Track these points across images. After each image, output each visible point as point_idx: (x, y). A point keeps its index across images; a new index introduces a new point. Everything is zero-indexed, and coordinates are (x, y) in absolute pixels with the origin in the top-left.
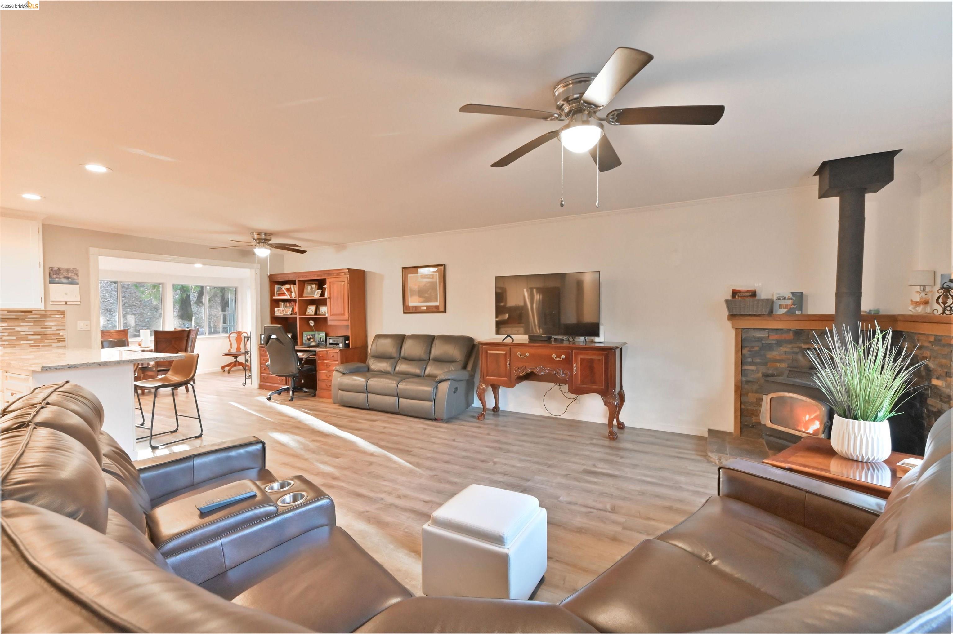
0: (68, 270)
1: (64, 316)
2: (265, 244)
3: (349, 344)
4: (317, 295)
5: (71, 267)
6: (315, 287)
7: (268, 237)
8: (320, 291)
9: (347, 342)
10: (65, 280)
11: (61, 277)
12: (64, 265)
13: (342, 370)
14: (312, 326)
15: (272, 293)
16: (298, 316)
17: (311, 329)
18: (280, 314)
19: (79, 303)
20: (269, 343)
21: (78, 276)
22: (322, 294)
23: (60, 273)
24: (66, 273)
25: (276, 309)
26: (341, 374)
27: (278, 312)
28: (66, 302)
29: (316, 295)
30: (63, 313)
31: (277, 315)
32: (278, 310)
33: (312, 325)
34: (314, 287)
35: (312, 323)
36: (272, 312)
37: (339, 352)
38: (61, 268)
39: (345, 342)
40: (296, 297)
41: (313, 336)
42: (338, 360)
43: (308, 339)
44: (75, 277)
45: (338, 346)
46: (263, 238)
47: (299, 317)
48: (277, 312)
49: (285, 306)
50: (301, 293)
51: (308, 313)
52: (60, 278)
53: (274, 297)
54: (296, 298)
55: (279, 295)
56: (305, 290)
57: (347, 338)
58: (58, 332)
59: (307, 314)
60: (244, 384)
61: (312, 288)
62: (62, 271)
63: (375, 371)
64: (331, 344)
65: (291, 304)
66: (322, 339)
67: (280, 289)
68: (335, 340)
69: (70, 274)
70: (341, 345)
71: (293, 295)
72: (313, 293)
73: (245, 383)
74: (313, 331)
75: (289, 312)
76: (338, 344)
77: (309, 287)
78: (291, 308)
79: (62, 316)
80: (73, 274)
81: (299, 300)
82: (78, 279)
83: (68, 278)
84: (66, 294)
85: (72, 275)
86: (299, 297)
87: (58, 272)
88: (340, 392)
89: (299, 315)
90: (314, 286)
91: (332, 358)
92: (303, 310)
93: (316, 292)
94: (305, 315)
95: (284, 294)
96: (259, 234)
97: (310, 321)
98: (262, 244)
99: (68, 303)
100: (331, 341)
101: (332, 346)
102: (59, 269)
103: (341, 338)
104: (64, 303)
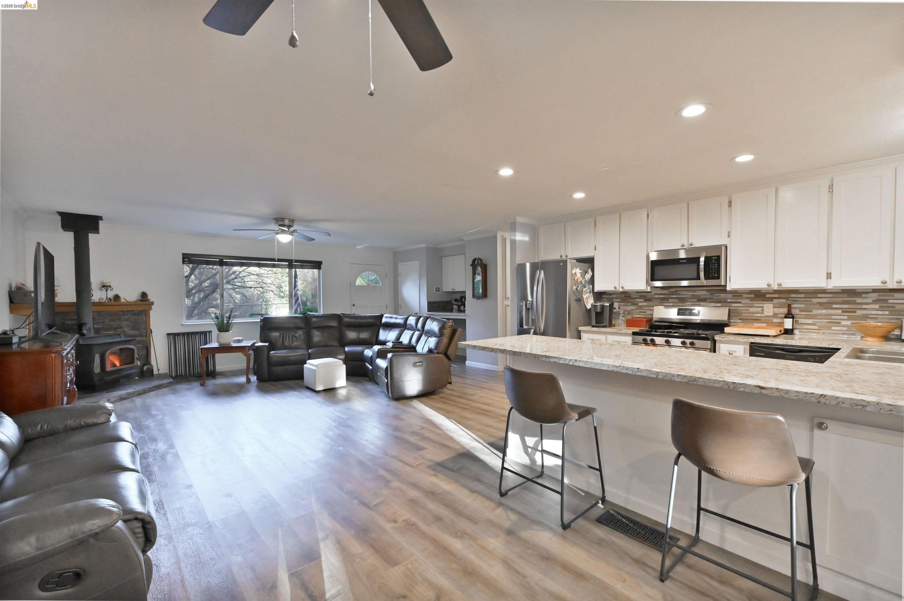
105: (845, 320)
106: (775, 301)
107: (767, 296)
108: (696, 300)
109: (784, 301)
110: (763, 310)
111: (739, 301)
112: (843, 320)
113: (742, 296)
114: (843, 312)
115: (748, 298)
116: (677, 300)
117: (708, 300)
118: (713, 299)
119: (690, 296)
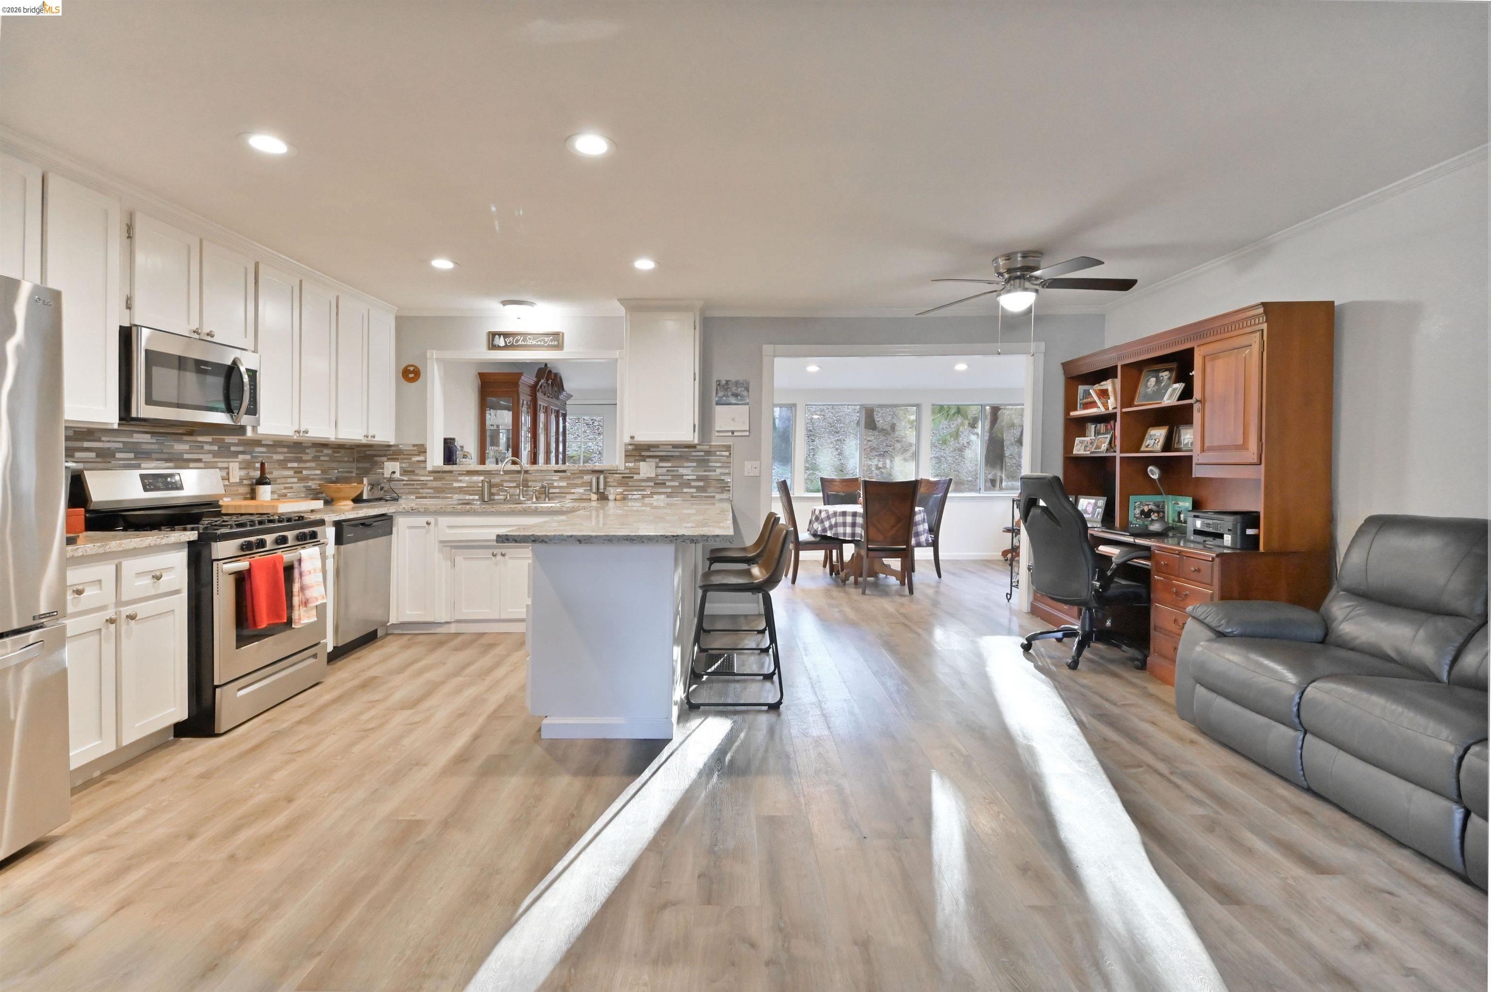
0: (737, 384)
1: (730, 454)
2: (1022, 281)
3: (1256, 537)
4: (1170, 397)
5: (740, 378)
6: (1169, 378)
7: (1030, 262)
8: (1179, 387)
9: (1250, 532)
10: (733, 400)
11: (729, 394)
12: (732, 378)
13: (1213, 620)
14: (1154, 480)
15: (1070, 403)
16: (1118, 455)
17: (1152, 488)
18: (1085, 451)
19: (747, 434)
20: (1029, 518)
21: (748, 391)
22: (1187, 393)
23: (728, 388)
24: (735, 388)
25: (1078, 440)
26: (1210, 634)
27: (1080, 448)
28: (733, 432)
29: (1168, 399)
30: (728, 448)
31: (1079, 453)
32: (1081, 442)
33: (1155, 477)
34: (1166, 378)
35: (1154, 473)
36: (1068, 445)
37: (1217, 560)
38: (730, 381)
39: (1243, 532)
40: (1115, 408)
41: (1158, 506)
42: (1211, 585)
43: (1142, 512)
44: (745, 393)
45: (1218, 541)
46: (1019, 266)
47: (1121, 458)
48: (1078, 447)
49: (1097, 433)
50: (1128, 398)
51: (1147, 446)
52: (727, 396)
53: (1073, 414)
54: (1115, 411)
55: (1086, 406)
56: (1141, 389)
57: (1251, 519)
58: (722, 477)
59: (1143, 448)
60: (1009, 596)
61: (1158, 381)
62: (731, 386)
63: (1352, 649)
64: (1197, 532)
65: (1109, 427)
66: (1182, 516)
67: (1087, 394)
68: (1211, 522)
69: (740, 390)
70: (1228, 539)
71: (1111, 402)
72: (1159, 393)
73: (1011, 595)
74: (1159, 493)
75: (1104, 446)
76: (1221, 536)
77: (1153, 380)
78: (1109, 436)
79: (727, 454)
80: (743, 389)
81: (1123, 414)
82: (749, 396)
83: (736, 395)
84: (733, 420)
85: (741, 391)
86: (1122, 407)
87: (726, 387)
88: (1200, 690)
89: (1121, 452)
90: (1165, 375)
91: (1195, 576)
92: (1134, 440)
93: (1170, 390)
94: (1138, 451)
95: (1093, 404)
96: (1009, 257)
97: (1150, 468)
98: (1018, 281)
99: (736, 434)
100: (1199, 524)
101: (1200, 539)
102: (727, 382)
103: (1230, 519)
104: (730, 434)
105: (296, 483)
106: (241, 457)
107: (233, 449)
108: (132, 455)
109: (248, 457)
110: (228, 474)
111: (200, 456)
112: (294, 483)
113: (202, 447)
114: (295, 473)
115: (210, 452)
116: (93, 455)
117: (154, 456)
118: (162, 453)
119: (121, 445)
